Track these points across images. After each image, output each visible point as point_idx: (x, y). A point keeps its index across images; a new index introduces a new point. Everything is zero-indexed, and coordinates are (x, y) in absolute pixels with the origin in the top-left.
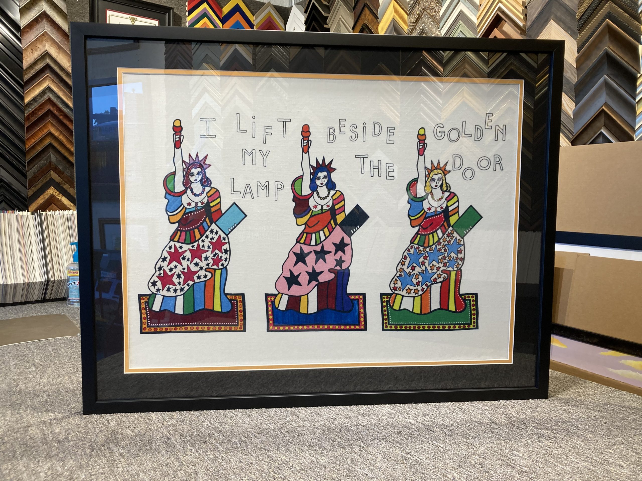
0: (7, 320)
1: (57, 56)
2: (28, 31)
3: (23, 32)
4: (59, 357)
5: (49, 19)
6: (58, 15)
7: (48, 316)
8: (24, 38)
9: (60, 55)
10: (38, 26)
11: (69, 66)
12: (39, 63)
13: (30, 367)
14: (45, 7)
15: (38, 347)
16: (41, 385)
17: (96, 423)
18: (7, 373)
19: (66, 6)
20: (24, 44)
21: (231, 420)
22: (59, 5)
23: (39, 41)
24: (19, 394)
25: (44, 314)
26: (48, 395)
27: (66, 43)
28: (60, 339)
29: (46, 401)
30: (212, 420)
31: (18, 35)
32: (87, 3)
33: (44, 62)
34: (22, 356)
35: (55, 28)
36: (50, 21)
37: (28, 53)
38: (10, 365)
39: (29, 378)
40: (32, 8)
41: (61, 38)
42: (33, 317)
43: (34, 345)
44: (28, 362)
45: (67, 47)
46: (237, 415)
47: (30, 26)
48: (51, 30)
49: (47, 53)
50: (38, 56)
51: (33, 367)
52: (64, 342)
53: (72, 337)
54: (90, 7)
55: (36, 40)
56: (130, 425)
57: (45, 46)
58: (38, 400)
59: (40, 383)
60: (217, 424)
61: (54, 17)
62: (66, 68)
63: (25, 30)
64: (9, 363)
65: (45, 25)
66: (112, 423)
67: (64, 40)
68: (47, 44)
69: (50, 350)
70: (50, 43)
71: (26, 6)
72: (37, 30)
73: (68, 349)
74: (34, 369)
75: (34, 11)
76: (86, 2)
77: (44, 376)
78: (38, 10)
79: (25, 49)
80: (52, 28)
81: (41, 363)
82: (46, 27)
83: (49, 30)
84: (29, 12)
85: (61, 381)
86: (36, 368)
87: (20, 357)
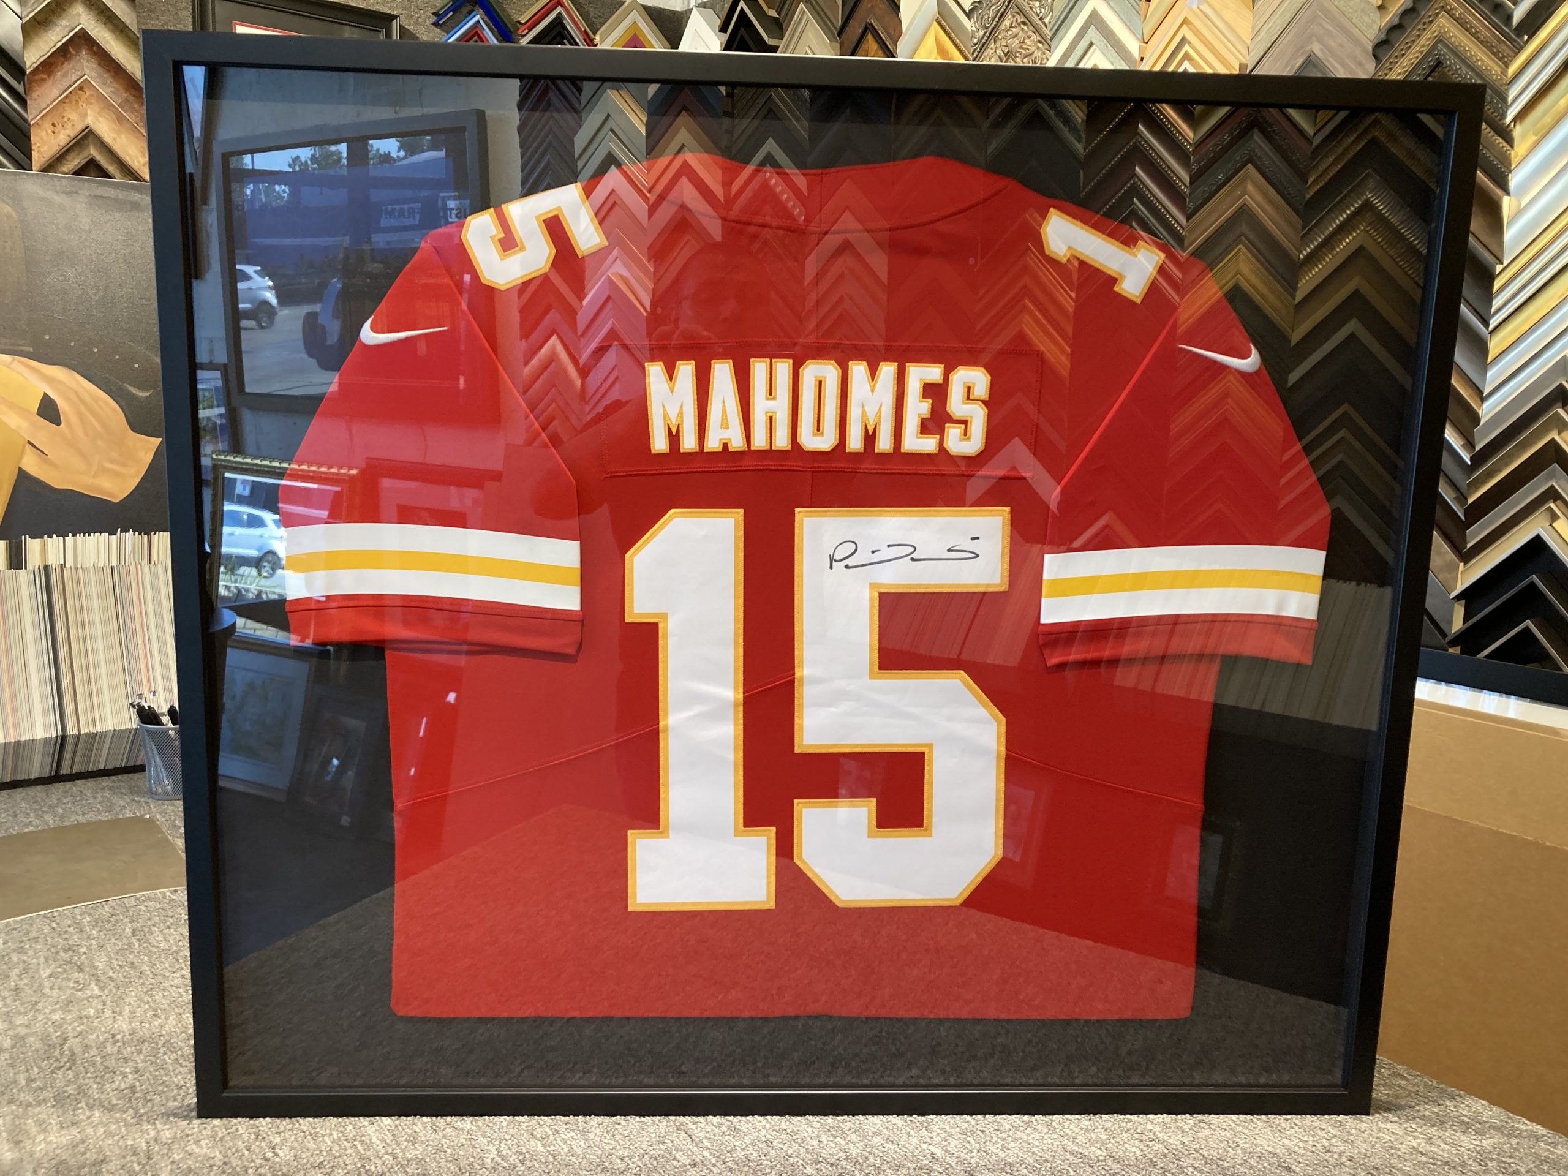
0: (20, 836)
1: (115, 139)
2: (43, 80)
3: (30, 82)
4: (149, 954)
5: (95, 49)
6: (117, 38)
7: (114, 823)
8: (35, 95)
9: (123, 136)
10: (67, 66)
11: (144, 165)
12: (69, 158)
13: (85, 986)
14: (82, 19)
15: (100, 924)
16: (118, 1041)
17: (246, 1153)
18: (36, 1003)
19: (134, 16)
20: (34, 112)
21: (544, 1146)
22: (118, 12)
23: (70, 102)
24: (70, 1068)
25: (105, 817)
26: (136, 1071)
27: (136, 106)
28: (149, 899)
29: (132, 1089)
30: (503, 1145)
31: (19, 88)
32: (186, 8)
33: (82, 156)
34: (66, 951)
35: (108, 71)
36: (95, 53)
37: (44, 133)
38: (40, 977)
39: (87, 1018)
40: (51, 21)
41: (125, 95)
42: (79, 826)
43: (90, 915)
44: (80, 969)
45: (137, 117)
46: (557, 1132)
47: (48, 66)
48: (100, 76)
49: (91, 132)
50: (69, 139)
51: (93, 985)
52: (158, 906)
53: (176, 891)
54: (194, 18)
55: (63, 101)
56: (322, 1159)
57: (86, 115)
58: (114, 1086)
59: (114, 1036)
60: (514, 1157)
61: (108, 42)
62: (136, 169)
63: (37, 77)
64: (37, 971)
65: (85, 64)
66: (281, 1153)
67: (131, 98)
68: (89, 112)
69: (128, 931)
70: (96, 107)
71: (38, 18)
72: (65, 75)
73: (169, 927)
74: (96, 991)
75: (58, 29)
76: (184, 4)
77: (120, 1014)
78: (66, 26)
79: (37, 123)
80: (100, 70)
81: (111, 974)
82: (85, 68)
83: (94, 74)
84: (46, 31)
85: (162, 1026)
86: (102, 989)
87: (62, 954)
